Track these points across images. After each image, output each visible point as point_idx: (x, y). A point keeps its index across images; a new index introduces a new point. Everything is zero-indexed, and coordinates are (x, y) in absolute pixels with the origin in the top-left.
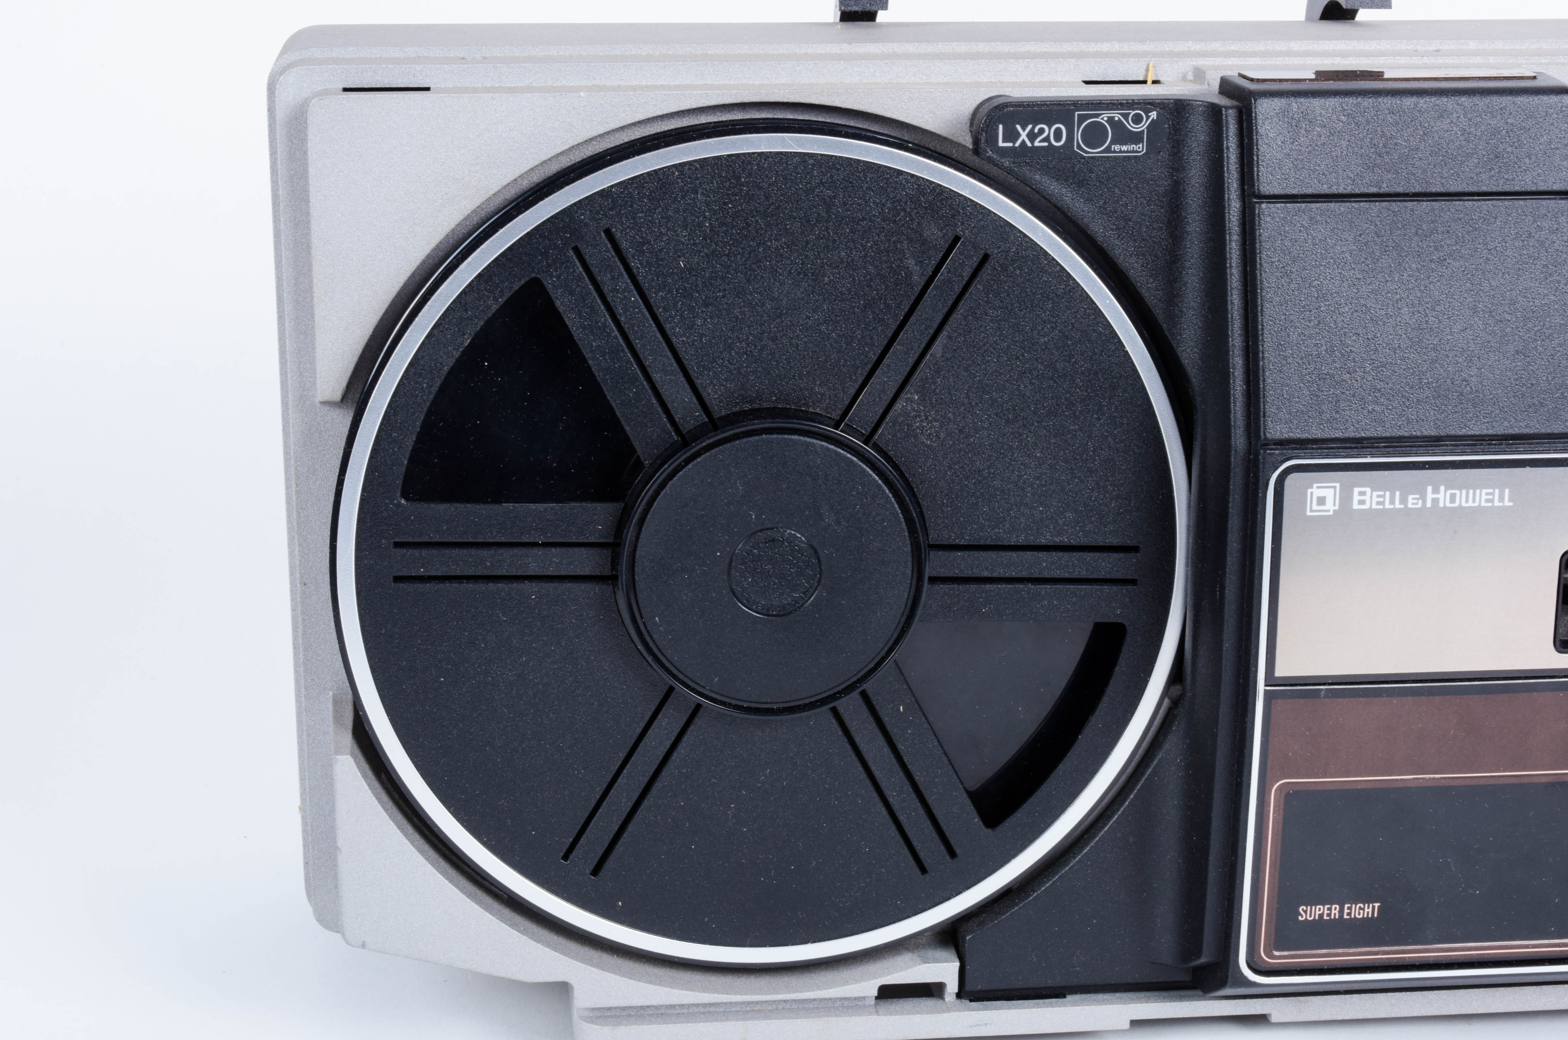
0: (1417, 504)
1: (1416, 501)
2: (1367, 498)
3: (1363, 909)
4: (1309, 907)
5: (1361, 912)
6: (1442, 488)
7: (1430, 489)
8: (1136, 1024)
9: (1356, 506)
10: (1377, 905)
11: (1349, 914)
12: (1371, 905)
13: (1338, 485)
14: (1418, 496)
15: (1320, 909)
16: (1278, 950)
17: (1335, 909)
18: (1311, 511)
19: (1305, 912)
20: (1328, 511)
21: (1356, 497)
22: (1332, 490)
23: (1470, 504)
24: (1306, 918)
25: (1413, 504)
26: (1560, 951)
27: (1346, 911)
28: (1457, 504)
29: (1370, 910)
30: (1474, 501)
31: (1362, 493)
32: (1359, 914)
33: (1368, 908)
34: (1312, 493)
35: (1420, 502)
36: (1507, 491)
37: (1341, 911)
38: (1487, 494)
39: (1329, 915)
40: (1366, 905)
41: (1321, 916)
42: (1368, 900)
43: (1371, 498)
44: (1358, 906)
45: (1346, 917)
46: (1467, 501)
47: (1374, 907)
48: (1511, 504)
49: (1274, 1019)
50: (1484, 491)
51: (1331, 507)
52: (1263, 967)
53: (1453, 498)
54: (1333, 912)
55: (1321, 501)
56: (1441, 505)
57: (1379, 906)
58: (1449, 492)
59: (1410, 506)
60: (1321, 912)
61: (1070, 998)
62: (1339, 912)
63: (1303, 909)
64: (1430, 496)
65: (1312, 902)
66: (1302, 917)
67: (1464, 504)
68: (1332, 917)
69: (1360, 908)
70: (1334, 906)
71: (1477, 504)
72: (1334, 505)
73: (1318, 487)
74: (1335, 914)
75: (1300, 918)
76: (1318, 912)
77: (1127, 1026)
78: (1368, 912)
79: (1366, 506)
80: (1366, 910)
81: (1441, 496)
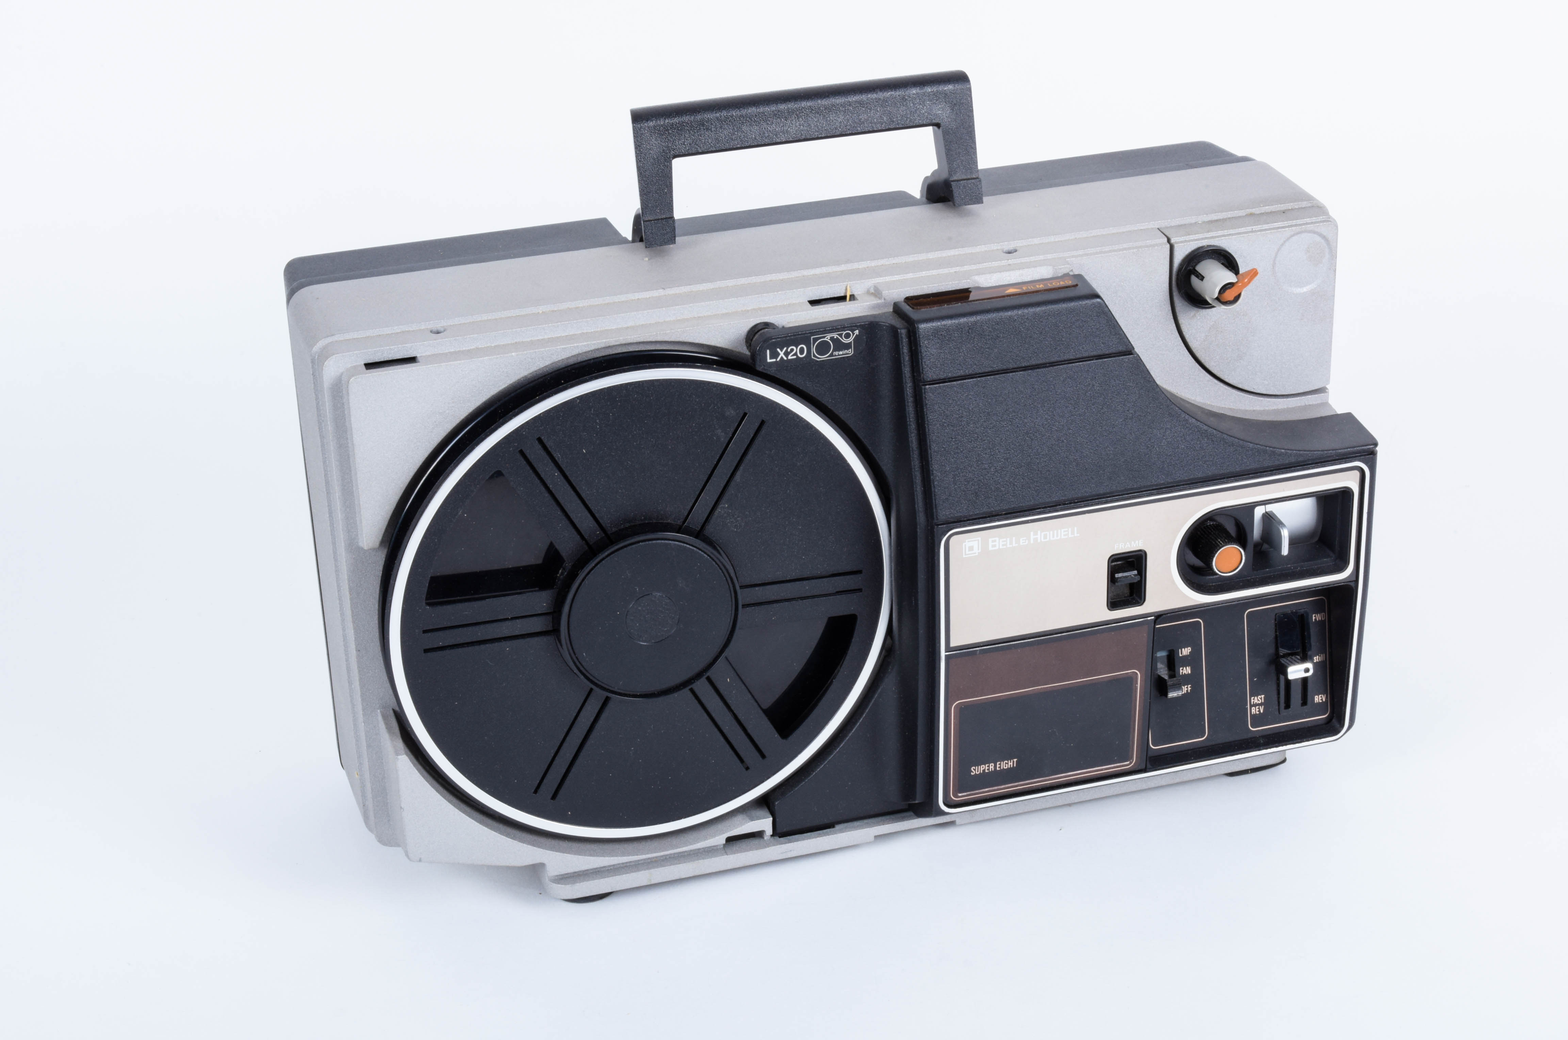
0: (1025, 542)
1: (1024, 541)
2: (997, 543)
3: (1008, 764)
4: (977, 767)
5: (1007, 765)
6: (1039, 532)
7: (1032, 533)
8: (878, 837)
9: (991, 548)
10: (1015, 760)
11: (1000, 767)
12: (1012, 761)
13: (980, 539)
14: (1025, 538)
15: (983, 767)
16: (960, 793)
17: (992, 766)
18: (965, 555)
19: (975, 770)
20: (975, 553)
21: (990, 544)
22: (977, 542)
23: (1055, 538)
24: (975, 774)
25: (1023, 543)
26: (1121, 770)
27: (998, 766)
28: (1048, 539)
29: (1012, 764)
30: (1057, 536)
31: (993, 541)
32: (1006, 766)
33: (1011, 762)
34: (965, 545)
35: (1027, 541)
36: (1076, 528)
37: (995, 766)
38: (1064, 531)
39: (988, 769)
40: (1009, 761)
41: (984, 771)
42: (1010, 758)
43: (999, 543)
44: (1005, 762)
45: (998, 769)
46: (1053, 537)
47: (1013, 762)
48: (1079, 535)
49: (957, 823)
50: (1063, 530)
51: (976, 551)
52: (952, 803)
53: (1045, 537)
54: (991, 767)
55: (971, 548)
56: (1039, 541)
57: (1016, 761)
58: (1043, 534)
59: (1021, 544)
60: (984, 768)
61: (838, 827)
62: (994, 767)
63: (973, 769)
64: (1032, 537)
65: (978, 764)
66: (973, 772)
67: (1052, 539)
68: (990, 770)
69: (1006, 763)
70: (991, 764)
71: (1059, 537)
72: (978, 550)
73: (968, 541)
74: (992, 769)
75: (972, 774)
76: (982, 769)
77: (872, 839)
78: (1010, 765)
79: (997, 548)
80: (1009, 764)
81: (1039, 536)
